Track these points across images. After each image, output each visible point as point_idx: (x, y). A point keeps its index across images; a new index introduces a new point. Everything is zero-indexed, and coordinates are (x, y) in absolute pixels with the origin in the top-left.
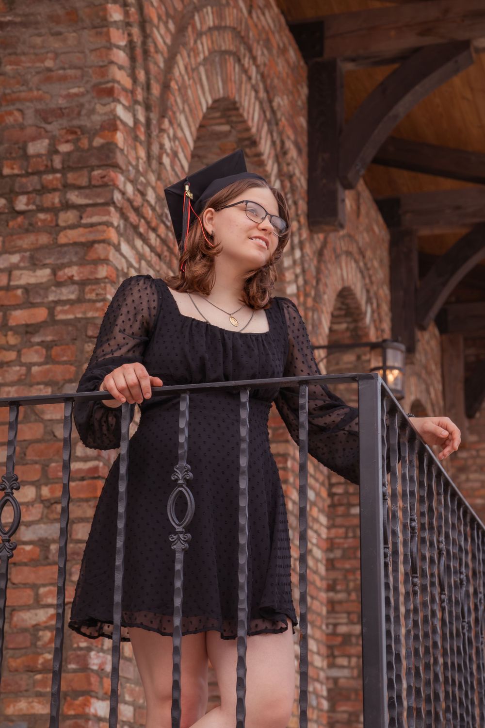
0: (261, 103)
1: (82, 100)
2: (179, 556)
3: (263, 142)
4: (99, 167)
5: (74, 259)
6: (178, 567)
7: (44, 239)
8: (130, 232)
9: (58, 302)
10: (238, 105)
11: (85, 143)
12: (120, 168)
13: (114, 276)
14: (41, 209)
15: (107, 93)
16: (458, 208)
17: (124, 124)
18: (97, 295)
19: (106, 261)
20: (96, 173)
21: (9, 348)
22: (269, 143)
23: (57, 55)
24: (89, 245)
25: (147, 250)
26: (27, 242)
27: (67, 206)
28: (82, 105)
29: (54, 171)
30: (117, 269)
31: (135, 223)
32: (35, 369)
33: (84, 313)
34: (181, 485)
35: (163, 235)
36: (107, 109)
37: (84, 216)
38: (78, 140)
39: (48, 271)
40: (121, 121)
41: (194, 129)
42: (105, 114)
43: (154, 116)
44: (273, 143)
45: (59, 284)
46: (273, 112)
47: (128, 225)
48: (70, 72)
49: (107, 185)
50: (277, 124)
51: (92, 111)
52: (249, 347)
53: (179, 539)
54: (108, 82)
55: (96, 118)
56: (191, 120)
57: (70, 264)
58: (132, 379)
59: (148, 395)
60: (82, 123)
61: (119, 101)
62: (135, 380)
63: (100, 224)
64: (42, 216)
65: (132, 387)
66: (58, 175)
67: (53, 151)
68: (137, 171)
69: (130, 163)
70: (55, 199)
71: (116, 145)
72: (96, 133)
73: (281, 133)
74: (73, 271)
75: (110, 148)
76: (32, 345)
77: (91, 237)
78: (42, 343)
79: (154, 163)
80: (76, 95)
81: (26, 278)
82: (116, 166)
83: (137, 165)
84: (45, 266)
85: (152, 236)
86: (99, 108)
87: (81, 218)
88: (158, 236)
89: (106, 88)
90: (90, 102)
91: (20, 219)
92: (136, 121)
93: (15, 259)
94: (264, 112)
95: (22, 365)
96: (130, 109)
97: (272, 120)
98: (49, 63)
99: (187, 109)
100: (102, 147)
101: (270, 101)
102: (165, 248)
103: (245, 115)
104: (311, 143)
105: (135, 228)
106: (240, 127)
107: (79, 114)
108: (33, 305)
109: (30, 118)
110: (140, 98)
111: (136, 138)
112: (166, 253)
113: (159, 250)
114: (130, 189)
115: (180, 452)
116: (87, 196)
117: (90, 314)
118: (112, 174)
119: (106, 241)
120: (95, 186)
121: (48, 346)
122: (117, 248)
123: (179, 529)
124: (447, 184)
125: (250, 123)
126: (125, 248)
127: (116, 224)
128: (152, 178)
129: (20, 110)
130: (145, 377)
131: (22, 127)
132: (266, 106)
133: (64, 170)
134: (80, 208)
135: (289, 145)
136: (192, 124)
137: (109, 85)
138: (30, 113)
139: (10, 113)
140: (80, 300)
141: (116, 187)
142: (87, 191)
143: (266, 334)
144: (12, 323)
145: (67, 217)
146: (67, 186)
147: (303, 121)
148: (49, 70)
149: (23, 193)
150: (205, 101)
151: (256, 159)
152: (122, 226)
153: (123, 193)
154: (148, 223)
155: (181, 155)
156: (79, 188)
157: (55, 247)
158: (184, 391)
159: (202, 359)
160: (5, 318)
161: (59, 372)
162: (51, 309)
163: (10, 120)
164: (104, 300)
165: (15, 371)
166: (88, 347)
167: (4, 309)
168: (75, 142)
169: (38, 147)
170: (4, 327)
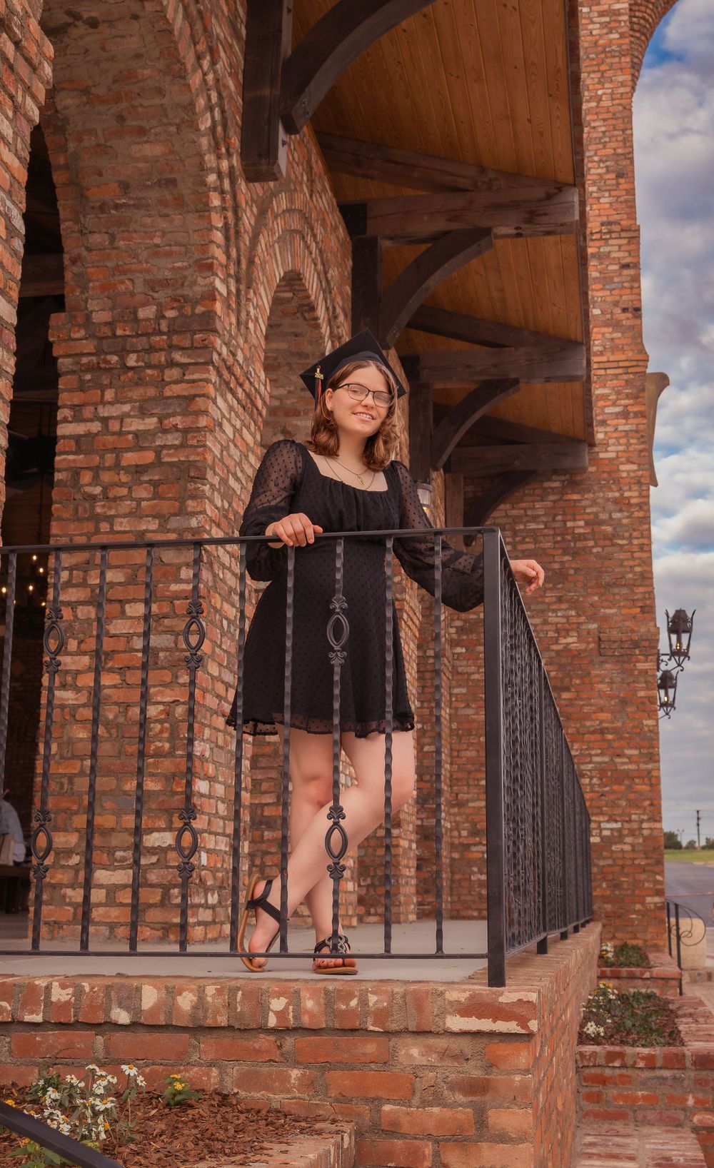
0: (318, 274)
1: (185, 273)
2: (337, 670)
3: (319, 307)
4: (200, 331)
5: (178, 410)
6: (337, 678)
7: (151, 392)
8: (224, 387)
9: (164, 447)
10: (302, 276)
11: (188, 310)
12: (218, 333)
13: (212, 425)
14: (149, 366)
15: (207, 267)
16: (468, 366)
17: (220, 294)
18: (198, 441)
19: (206, 412)
20: (197, 336)
21: (122, 485)
22: (324, 308)
23: (164, 234)
24: (193, 398)
25: (235, 402)
26: (137, 393)
27: (172, 364)
28: (185, 277)
29: (161, 333)
30: (214, 419)
31: (227, 380)
32: (144, 504)
33: (187, 456)
34: (338, 613)
35: (247, 390)
36: (207, 281)
37: (186, 373)
38: (183, 307)
39: (155, 420)
40: (218, 292)
41: (270, 299)
42: (205, 286)
43: (242, 287)
44: (327, 309)
45: (165, 431)
46: (328, 282)
47: (222, 382)
48: (175, 249)
49: (207, 347)
50: (330, 292)
51: (194, 283)
52: (375, 502)
53: (337, 656)
54: (208, 259)
55: (197, 289)
56: (268, 289)
57: (174, 414)
58: (299, 527)
59: (312, 541)
60: (186, 293)
61: (217, 275)
62: (302, 529)
63: (201, 380)
64: (149, 372)
65: (299, 533)
66: (165, 337)
67: (160, 316)
68: (231, 335)
69: (225, 329)
70: (162, 358)
71: (215, 312)
72: (196, 303)
73: (333, 301)
74: (177, 420)
75: (210, 316)
76: (141, 483)
77: (193, 392)
78: (150, 482)
79: (242, 329)
80: (180, 268)
81: (135, 425)
82: (215, 331)
83: (230, 330)
84: (152, 415)
85: (240, 390)
86: (200, 280)
87: (184, 375)
88: (244, 390)
89: (207, 263)
90: (192, 275)
91: (130, 374)
92: (229, 292)
93: (126, 408)
94: (321, 282)
95: (132, 499)
96: (225, 281)
97: (327, 290)
98: (157, 241)
99: (265, 281)
100: (204, 313)
101: (326, 273)
102: (249, 401)
103: (307, 284)
104: (354, 309)
105: (227, 383)
106: (301, 294)
107: (182, 285)
108: (142, 449)
109: (140, 287)
110: (232, 272)
111: (229, 306)
112: (249, 405)
113: (244, 402)
114: (224, 350)
115: (337, 586)
116: (189, 356)
117: (192, 458)
118: (212, 338)
119: (205, 396)
120: (196, 348)
121: (155, 484)
122: (214, 401)
123: (336, 648)
124: (457, 345)
125: (310, 292)
126: (220, 401)
127: (213, 381)
128: (241, 341)
129: (131, 280)
130: (310, 525)
131: (133, 295)
132: (322, 276)
133: (170, 333)
134: (184, 366)
135: (339, 310)
136: (269, 294)
137: (210, 261)
138: (139, 282)
139: (122, 282)
140: (183, 446)
141: (214, 349)
142: (190, 351)
143: (387, 492)
144: (124, 463)
145: (172, 374)
146: (172, 347)
147: (348, 289)
148: (157, 246)
149: (134, 352)
150: (279, 273)
151: (313, 322)
152: (218, 382)
153: (220, 354)
154: (237, 379)
155: (261, 321)
156: (183, 349)
157: (160, 399)
158: (340, 537)
159: (341, 512)
160: (118, 459)
161: (165, 507)
162: (158, 452)
163: (122, 288)
164: (204, 446)
165: (127, 505)
166: (191, 486)
167: (117, 451)
168: (180, 309)
169: (147, 313)
170: (117, 467)
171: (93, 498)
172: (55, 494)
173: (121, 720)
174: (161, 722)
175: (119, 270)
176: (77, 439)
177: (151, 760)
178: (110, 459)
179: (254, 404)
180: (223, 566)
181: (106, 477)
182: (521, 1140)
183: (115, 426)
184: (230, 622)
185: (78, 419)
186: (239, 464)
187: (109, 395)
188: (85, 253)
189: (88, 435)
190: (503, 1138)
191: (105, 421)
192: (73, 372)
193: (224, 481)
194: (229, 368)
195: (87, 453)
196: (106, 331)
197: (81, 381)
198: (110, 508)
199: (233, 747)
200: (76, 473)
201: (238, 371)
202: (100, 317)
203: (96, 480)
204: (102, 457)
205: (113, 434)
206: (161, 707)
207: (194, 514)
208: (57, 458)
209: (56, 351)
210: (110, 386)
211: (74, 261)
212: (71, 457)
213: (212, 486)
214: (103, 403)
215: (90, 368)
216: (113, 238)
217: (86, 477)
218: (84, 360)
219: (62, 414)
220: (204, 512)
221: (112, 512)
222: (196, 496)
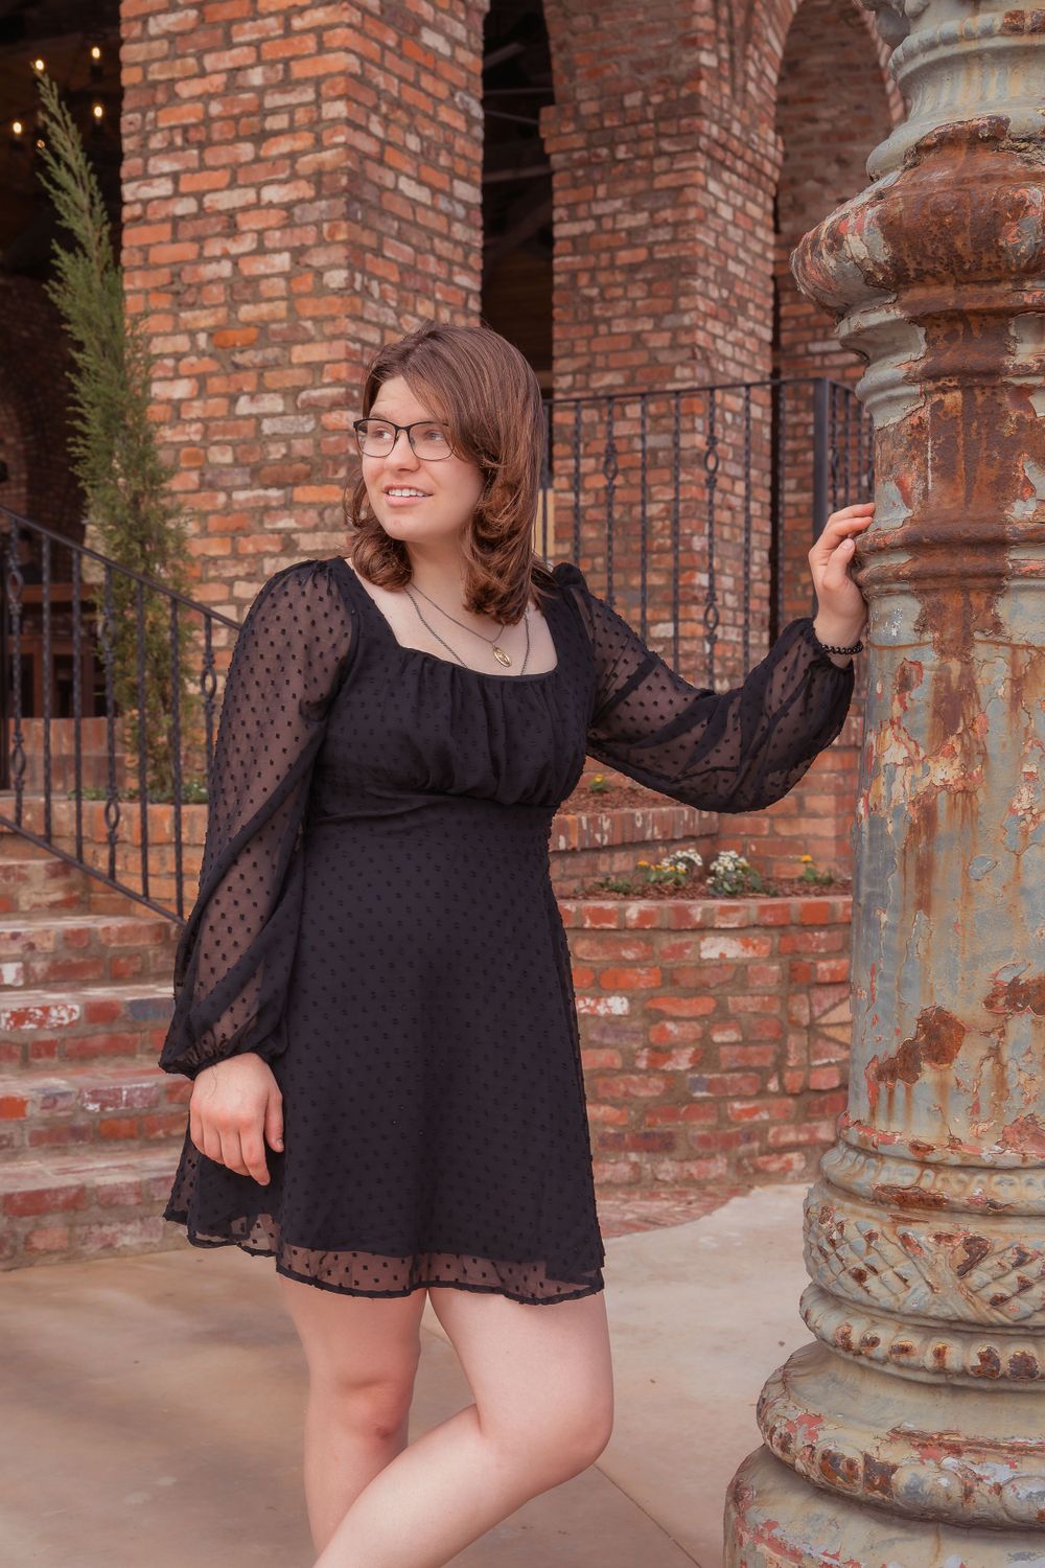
1: (671, 51)
4: (686, 116)
5: (668, 203)
7: (641, 185)
8: (717, 168)
9: (656, 243)
11: (673, 94)
12: (705, 114)
13: (704, 214)
14: (638, 157)
15: (691, 43)
17: (708, 69)
18: (689, 234)
19: (694, 204)
20: (684, 122)
21: (618, 285)
23: (646, 9)
24: (680, 189)
25: (735, 178)
26: (628, 188)
27: (660, 153)
28: (670, 56)
29: (647, 121)
30: (705, 207)
31: (721, 159)
32: (639, 303)
33: (678, 252)
35: (750, 159)
36: (693, 57)
37: (675, 162)
38: (668, 90)
39: (645, 215)
40: (706, 67)
41: (782, 36)
42: (691, 62)
43: (738, 47)
45: (656, 226)
47: (715, 163)
48: (659, 24)
49: (695, 133)
51: (679, 61)
54: (692, 32)
55: (683, 68)
56: (779, 28)
57: (664, 208)
60: (671, 73)
61: (701, 49)
63: (689, 169)
64: (639, 163)
66: (652, 125)
67: (646, 103)
68: (721, 109)
69: (714, 105)
70: (649, 147)
71: (700, 94)
72: (683, 83)
74: (668, 214)
75: (695, 97)
76: (635, 282)
77: (682, 182)
78: (644, 280)
79: (739, 95)
80: (665, 46)
81: (628, 221)
82: (701, 114)
83: (722, 104)
84: (643, 210)
85: (740, 166)
86: (686, 58)
87: (673, 164)
88: (746, 161)
89: (690, 39)
90: (677, 52)
91: (621, 167)
92: (720, 60)
93: (618, 204)
95: (628, 299)
96: (715, 51)
98: (640, 18)
99: (774, 19)
100: (689, 97)
102: (753, 170)
105: (722, 163)
107: (668, 64)
108: (635, 246)
109: (626, 71)
110: (723, 35)
111: (720, 77)
113: (747, 174)
114: (715, 130)
116: (677, 144)
117: (683, 253)
118: (699, 120)
119: (694, 185)
120: (683, 134)
121: (648, 282)
122: (705, 189)
126: (713, 186)
127: (703, 166)
128: (738, 110)
129: (617, 63)
131: (619, 79)
133: (658, 119)
134: (672, 155)
136: (780, 32)
137: (694, 35)
138: (625, 65)
139: (608, 66)
140: (674, 240)
141: (701, 133)
142: (677, 139)
143: (555, 673)
144: (618, 262)
145: (661, 164)
146: (659, 135)
148: (640, 23)
149: (623, 142)
152: (709, 166)
153: (708, 136)
154: (735, 153)
155: (769, 71)
156: (670, 136)
157: (651, 192)
160: (612, 259)
161: (659, 305)
162: (650, 249)
163: (608, 73)
164: (694, 239)
165: (623, 306)
166: (682, 282)
167: (611, 250)
168: (665, 93)
169: (633, 100)
170: (612, 267)
171: (590, 300)
172: (555, 299)
173: (626, 519)
174: (662, 519)
175: (605, 53)
176: (573, 239)
177: (655, 556)
178: (605, 258)
179: (760, 172)
180: (724, 358)
181: (603, 278)
182: (826, 816)
183: (608, 224)
184: (734, 414)
185: (573, 218)
186: (743, 245)
187: (601, 191)
188: (570, 38)
189: (584, 235)
190: (814, 815)
191: (598, 218)
192: (565, 169)
193: (722, 269)
194: (724, 147)
195: (583, 254)
196: (594, 123)
197: (575, 178)
198: (607, 310)
199: (741, 540)
200: (573, 275)
201: (735, 144)
202: (589, 108)
203: (593, 282)
204: (597, 257)
205: (607, 232)
206: (662, 506)
207: (686, 311)
208: (556, 261)
209: (548, 148)
210: (602, 181)
211: (561, 47)
212: (569, 259)
213: (706, 280)
214: (596, 200)
215: (582, 163)
216: (596, 19)
217: (584, 279)
218: (576, 155)
219: (558, 214)
220: (696, 308)
221: (609, 314)
222: (688, 292)
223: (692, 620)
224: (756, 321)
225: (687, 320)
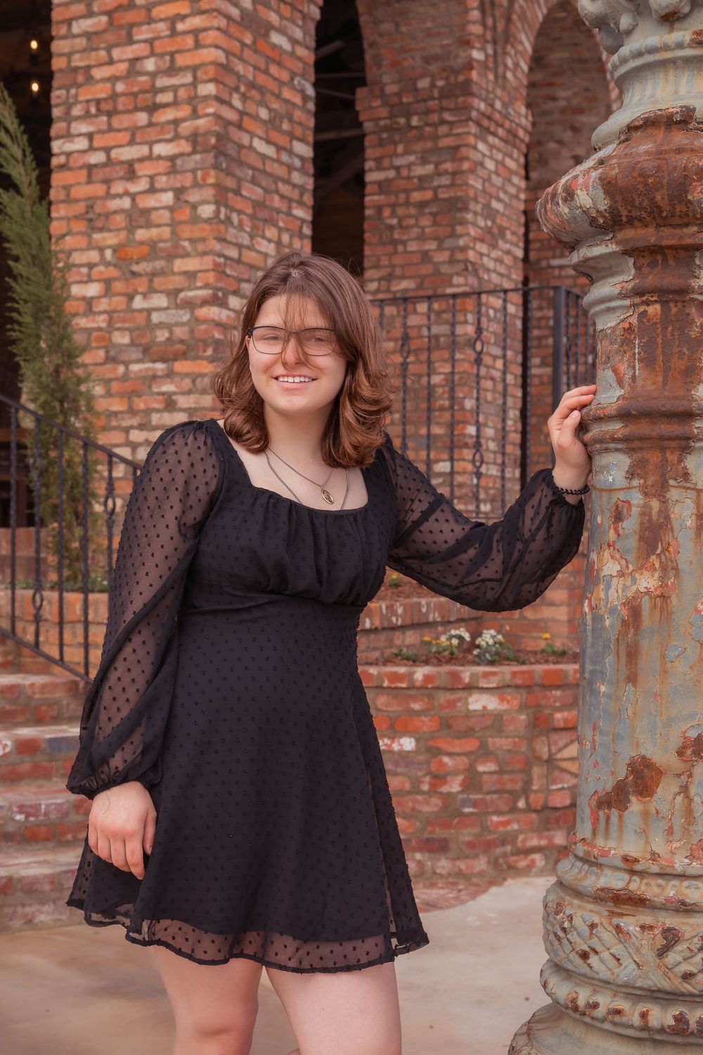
1: (451, 48)
4: (462, 95)
5: (448, 158)
7: (429, 145)
8: (484, 133)
9: (439, 186)
11: (452, 80)
12: (475, 94)
13: (474, 166)
14: (427, 124)
15: (466, 43)
17: (478, 62)
18: (463, 181)
19: (467, 158)
20: (461, 99)
21: (410, 216)
23: (434, 19)
24: (457, 148)
25: (497, 141)
26: (419, 147)
27: (443, 122)
28: (450, 52)
29: (433, 99)
30: (475, 161)
31: (487, 126)
32: (427, 230)
33: (456, 193)
35: (508, 127)
36: (467, 53)
37: (454, 128)
38: (449, 77)
39: (432, 166)
40: (476, 61)
41: (532, 39)
42: (466, 57)
43: (500, 46)
45: (440, 174)
47: (482, 129)
48: (443, 30)
49: (468, 108)
51: (457, 56)
54: (466, 35)
55: (460, 61)
57: (445, 161)
60: (451, 64)
61: (473, 47)
63: (464, 133)
64: (428, 129)
66: (437, 102)
67: (433, 86)
68: (487, 91)
69: (482, 88)
70: (435, 118)
71: (472, 80)
72: (459, 72)
74: (448, 166)
75: (468, 82)
76: (423, 214)
77: (459, 143)
78: (432, 214)
79: (500, 81)
80: (447, 45)
81: (420, 171)
82: (472, 94)
83: (488, 87)
84: (430, 163)
85: (500, 132)
86: (462, 54)
87: (452, 130)
88: (504, 128)
89: (466, 40)
90: (455, 50)
91: (414, 132)
92: (487, 56)
93: (412, 158)
95: (419, 227)
96: (483, 49)
98: (429, 24)
99: (526, 26)
100: (464, 82)
102: (510, 135)
105: (488, 129)
107: (449, 58)
108: (424, 189)
109: (418, 62)
110: (489, 38)
111: (487, 68)
112: (511, 138)
113: (505, 138)
114: (482, 106)
116: (455, 115)
117: (459, 194)
118: (471, 99)
119: (467, 145)
120: (460, 109)
121: (434, 215)
122: (475, 148)
126: (481, 146)
127: (474, 131)
128: (499, 91)
129: (413, 58)
131: (413, 69)
133: (441, 98)
134: (451, 124)
137: (468, 37)
138: (418, 58)
139: (406, 59)
140: (453, 185)
141: (472, 108)
142: (455, 112)
143: (365, 508)
144: (412, 200)
145: (443, 129)
146: (442, 109)
148: (429, 29)
149: (417, 114)
152: (478, 131)
153: (478, 110)
154: (497, 123)
156: (450, 110)
157: (437, 150)
160: (408, 198)
161: (442, 231)
162: (435, 190)
163: (406, 64)
164: (467, 184)
165: (415, 231)
166: (458, 215)
167: (407, 191)
168: (447, 79)
169: (423, 83)
170: (407, 203)
171: (391, 228)
172: (366, 226)
173: (416, 386)
174: (443, 386)
175: (404, 50)
176: (379, 183)
177: (437, 413)
178: (402, 197)
179: (515, 136)
180: (488, 270)
181: (400, 211)
182: (561, 604)
183: (404, 172)
184: (496, 310)
185: (379, 168)
186: (503, 189)
187: (400, 149)
188: (378, 39)
189: (387, 181)
190: (552, 604)
191: (398, 169)
192: (374, 133)
193: (487, 206)
194: (489, 118)
195: (387, 194)
196: (395, 100)
197: (381, 140)
198: (404, 234)
199: (500, 401)
200: (379, 209)
201: (497, 116)
202: (391, 89)
203: (393, 215)
204: (397, 196)
205: (404, 178)
206: (442, 377)
207: (461, 236)
208: (367, 199)
209: (362, 118)
210: (401, 141)
211: (371, 45)
212: (376, 198)
213: (475, 213)
214: (396, 155)
215: (386, 129)
216: (397, 25)
217: (387, 212)
218: (382, 123)
219: (369, 165)
220: (468, 234)
221: (405, 237)
222: (463, 222)
223: (464, 460)
224: (512, 243)
225: (461, 242)
